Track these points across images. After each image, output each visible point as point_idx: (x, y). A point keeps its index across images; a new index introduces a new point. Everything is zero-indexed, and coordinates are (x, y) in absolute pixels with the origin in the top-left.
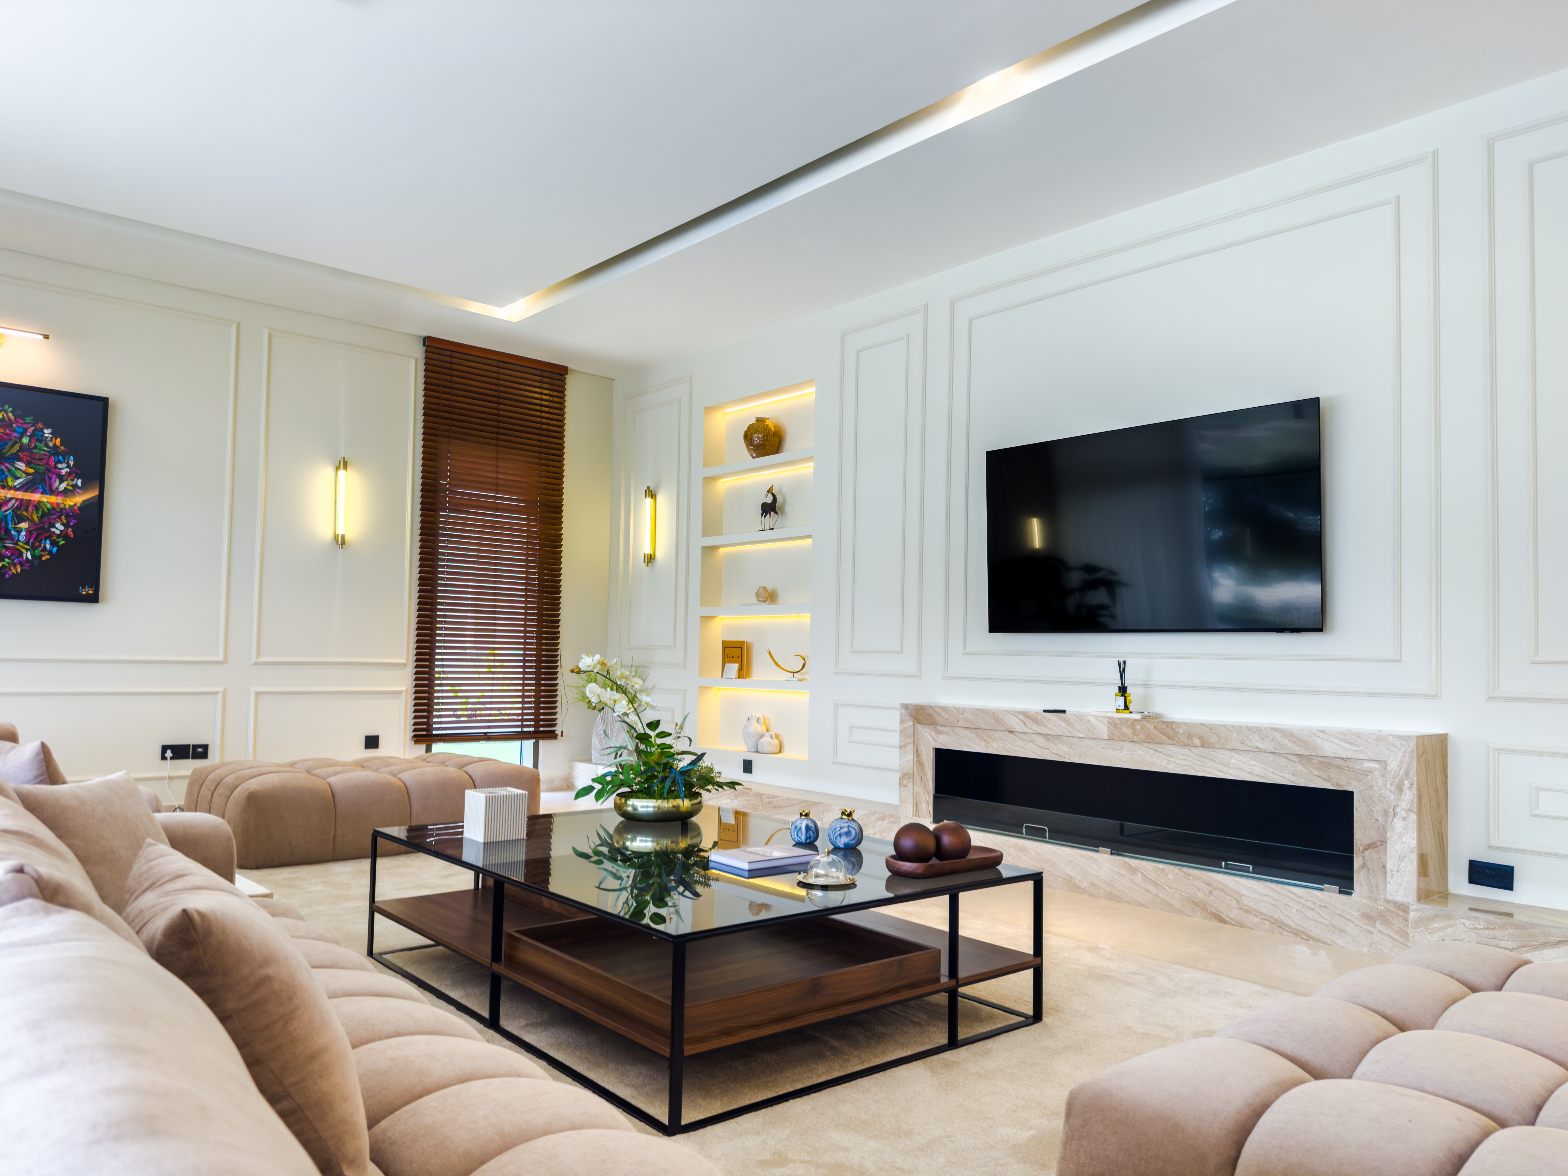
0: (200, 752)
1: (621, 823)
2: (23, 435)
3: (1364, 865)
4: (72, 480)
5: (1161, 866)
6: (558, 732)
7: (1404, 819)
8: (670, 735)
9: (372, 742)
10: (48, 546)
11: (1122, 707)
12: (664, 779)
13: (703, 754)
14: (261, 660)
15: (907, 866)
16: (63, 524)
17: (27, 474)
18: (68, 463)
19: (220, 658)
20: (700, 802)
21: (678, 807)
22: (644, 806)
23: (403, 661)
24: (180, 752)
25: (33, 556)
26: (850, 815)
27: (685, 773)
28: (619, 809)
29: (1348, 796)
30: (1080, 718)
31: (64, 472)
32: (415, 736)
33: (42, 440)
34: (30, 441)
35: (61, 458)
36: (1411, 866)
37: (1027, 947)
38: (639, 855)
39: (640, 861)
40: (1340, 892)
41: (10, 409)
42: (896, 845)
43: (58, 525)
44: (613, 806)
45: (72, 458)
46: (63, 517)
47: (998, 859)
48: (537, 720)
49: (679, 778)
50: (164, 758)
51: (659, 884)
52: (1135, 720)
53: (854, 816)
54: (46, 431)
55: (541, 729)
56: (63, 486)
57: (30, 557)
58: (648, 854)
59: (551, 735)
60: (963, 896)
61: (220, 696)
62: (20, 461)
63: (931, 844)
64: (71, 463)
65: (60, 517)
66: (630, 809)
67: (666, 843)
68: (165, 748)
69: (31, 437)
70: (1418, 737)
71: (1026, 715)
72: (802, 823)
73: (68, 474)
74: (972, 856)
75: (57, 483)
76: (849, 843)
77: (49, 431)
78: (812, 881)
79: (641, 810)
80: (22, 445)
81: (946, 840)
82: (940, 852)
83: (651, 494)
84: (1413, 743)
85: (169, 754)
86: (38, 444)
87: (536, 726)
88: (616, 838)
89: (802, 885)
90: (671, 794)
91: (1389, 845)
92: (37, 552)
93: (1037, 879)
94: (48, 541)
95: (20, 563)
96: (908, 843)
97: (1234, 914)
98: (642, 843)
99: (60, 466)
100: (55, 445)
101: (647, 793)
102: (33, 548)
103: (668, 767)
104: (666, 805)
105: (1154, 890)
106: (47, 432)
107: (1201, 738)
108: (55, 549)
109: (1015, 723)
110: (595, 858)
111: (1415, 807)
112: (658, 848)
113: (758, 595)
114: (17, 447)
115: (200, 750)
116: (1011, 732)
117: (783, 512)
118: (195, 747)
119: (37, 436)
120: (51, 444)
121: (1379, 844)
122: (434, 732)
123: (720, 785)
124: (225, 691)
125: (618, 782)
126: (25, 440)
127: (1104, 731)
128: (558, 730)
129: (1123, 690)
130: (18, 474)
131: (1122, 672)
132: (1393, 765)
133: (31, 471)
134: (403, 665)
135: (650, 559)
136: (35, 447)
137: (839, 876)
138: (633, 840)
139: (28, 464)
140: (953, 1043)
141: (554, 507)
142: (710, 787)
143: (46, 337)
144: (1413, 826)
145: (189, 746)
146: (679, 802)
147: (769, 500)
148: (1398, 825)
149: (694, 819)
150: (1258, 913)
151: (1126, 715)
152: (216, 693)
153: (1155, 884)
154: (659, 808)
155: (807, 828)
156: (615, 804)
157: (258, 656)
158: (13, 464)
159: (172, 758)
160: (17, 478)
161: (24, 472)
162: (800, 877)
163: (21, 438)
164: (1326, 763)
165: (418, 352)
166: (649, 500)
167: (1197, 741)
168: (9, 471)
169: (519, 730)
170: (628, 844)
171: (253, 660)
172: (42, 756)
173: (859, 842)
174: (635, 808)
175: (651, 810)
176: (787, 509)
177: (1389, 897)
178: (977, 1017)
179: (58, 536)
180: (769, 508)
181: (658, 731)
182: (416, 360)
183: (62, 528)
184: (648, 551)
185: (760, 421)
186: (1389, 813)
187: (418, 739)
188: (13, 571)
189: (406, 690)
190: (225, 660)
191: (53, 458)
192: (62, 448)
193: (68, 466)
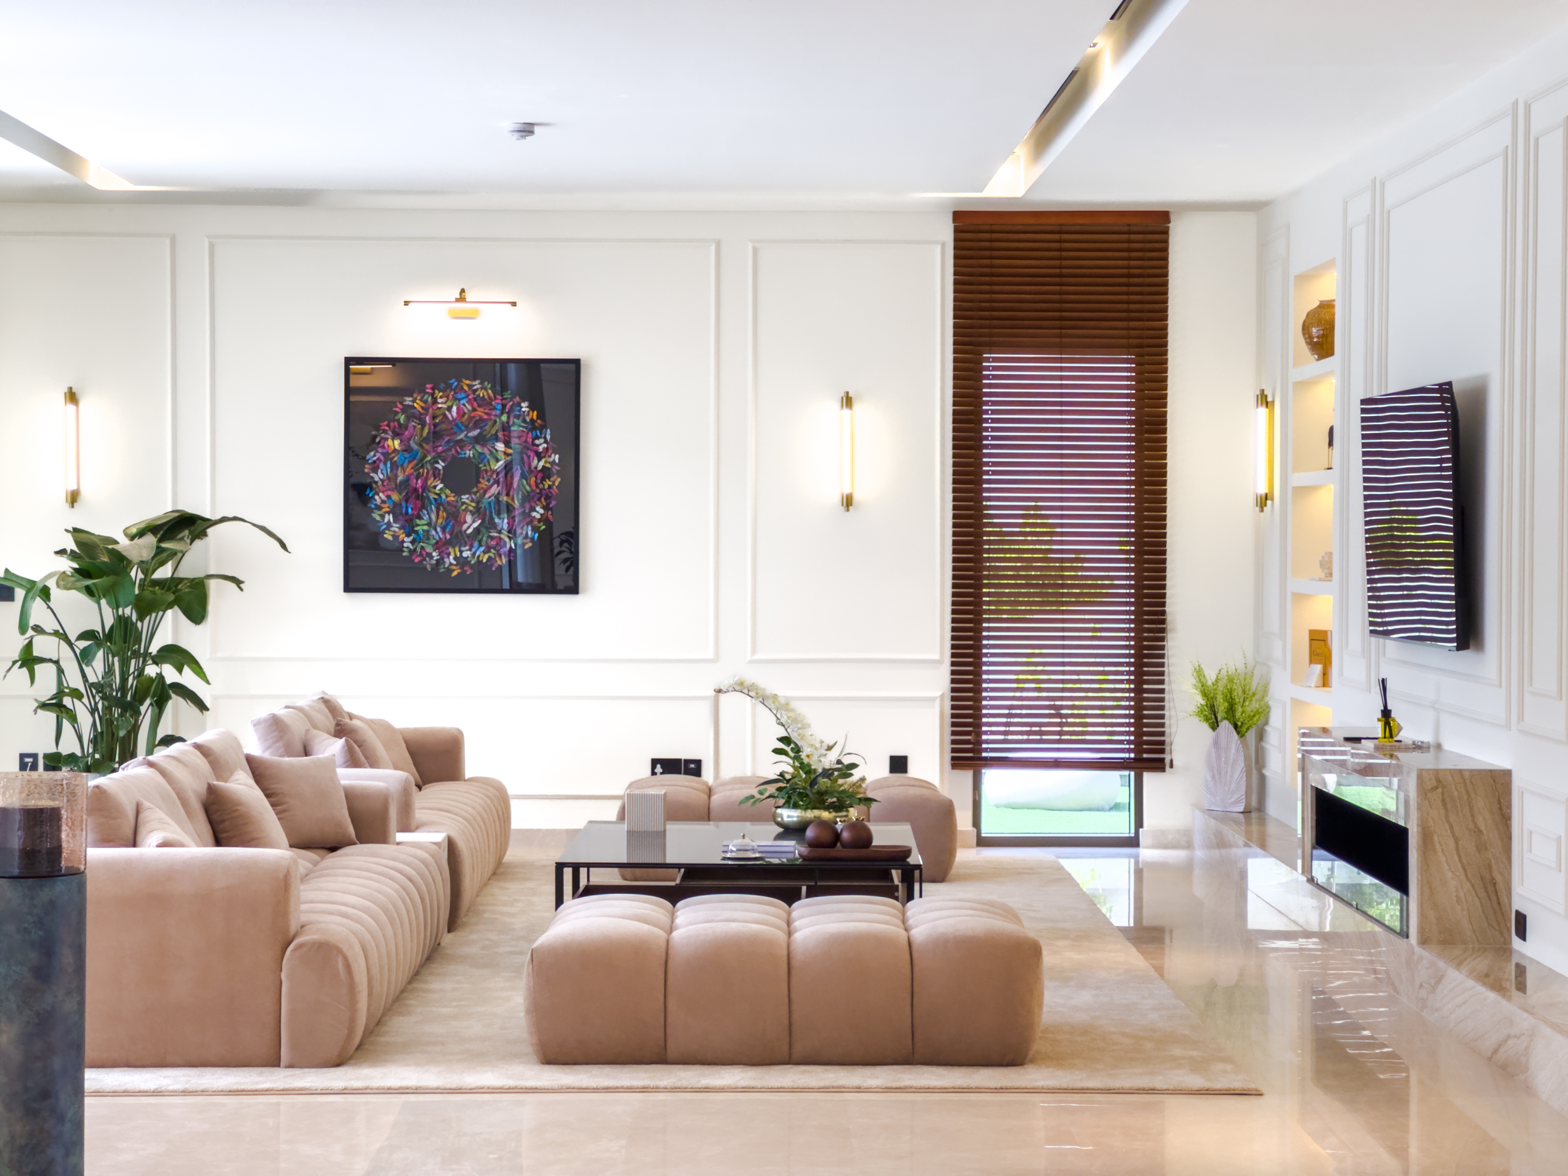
0: (693, 768)
2: (500, 413)
4: (550, 456)
6: (1167, 762)
9: (899, 764)
10: (530, 533)
14: (756, 657)
16: (544, 506)
17: (508, 455)
18: (545, 438)
19: (710, 655)
23: (936, 657)
24: (671, 767)
31: (541, 449)
32: (955, 758)
33: (519, 415)
34: (508, 418)
35: (538, 433)
41: (489, 386)
43: (538, 509)
45: (548, 432)
46: (543, 499)
50: (654, 773)
54: (523, 405)
55: (1145, 756)
56: (540, 465)
57: (513, 546)
59: (1159, 766)
61: (711, 701)
64: (548, 437)
65: (539, 500)
68: (655, 762)
69: (509, 413)
73: (547, 449)
75: (536, 461)
77: (526, 404)
80: (501, 425)
85: (659, 769)
86: (516, 421)
87: (1138, 750)
92: (518, 541)
94: (530, 528)
99: (537, 442)
100: (532, 419)
102: (514, 537)
106: (524, 405)
108: (537, 535)
114: (497, 427)
115: (692, 766)
118: (688, 762)
119: (515, 412)
120: (528, 419)
122: (984, 754)
124: (717, 695)
126: (504, 418)
128: (1167, 757)
133: (510, 452)
134: (939, 662)
136: (514, 424)
139: (506, 445)
145: (680, 760)
157: (754, 651)
158: (493, 446)
159: (661, 773)
160: (497, 461)
161: (506, 453)
163: (500, 416)
165: (946, 233)
171: (749, 658)
179: (539, 521)
182: (943, 245)
183: (542, 511)
185: (1317, 307)
187: (958, 763)
188: (499, 562)
189: (942, 696)
190: (716, 660)
191: (530, 435)
192: (539, 421)
193: (546, 442)
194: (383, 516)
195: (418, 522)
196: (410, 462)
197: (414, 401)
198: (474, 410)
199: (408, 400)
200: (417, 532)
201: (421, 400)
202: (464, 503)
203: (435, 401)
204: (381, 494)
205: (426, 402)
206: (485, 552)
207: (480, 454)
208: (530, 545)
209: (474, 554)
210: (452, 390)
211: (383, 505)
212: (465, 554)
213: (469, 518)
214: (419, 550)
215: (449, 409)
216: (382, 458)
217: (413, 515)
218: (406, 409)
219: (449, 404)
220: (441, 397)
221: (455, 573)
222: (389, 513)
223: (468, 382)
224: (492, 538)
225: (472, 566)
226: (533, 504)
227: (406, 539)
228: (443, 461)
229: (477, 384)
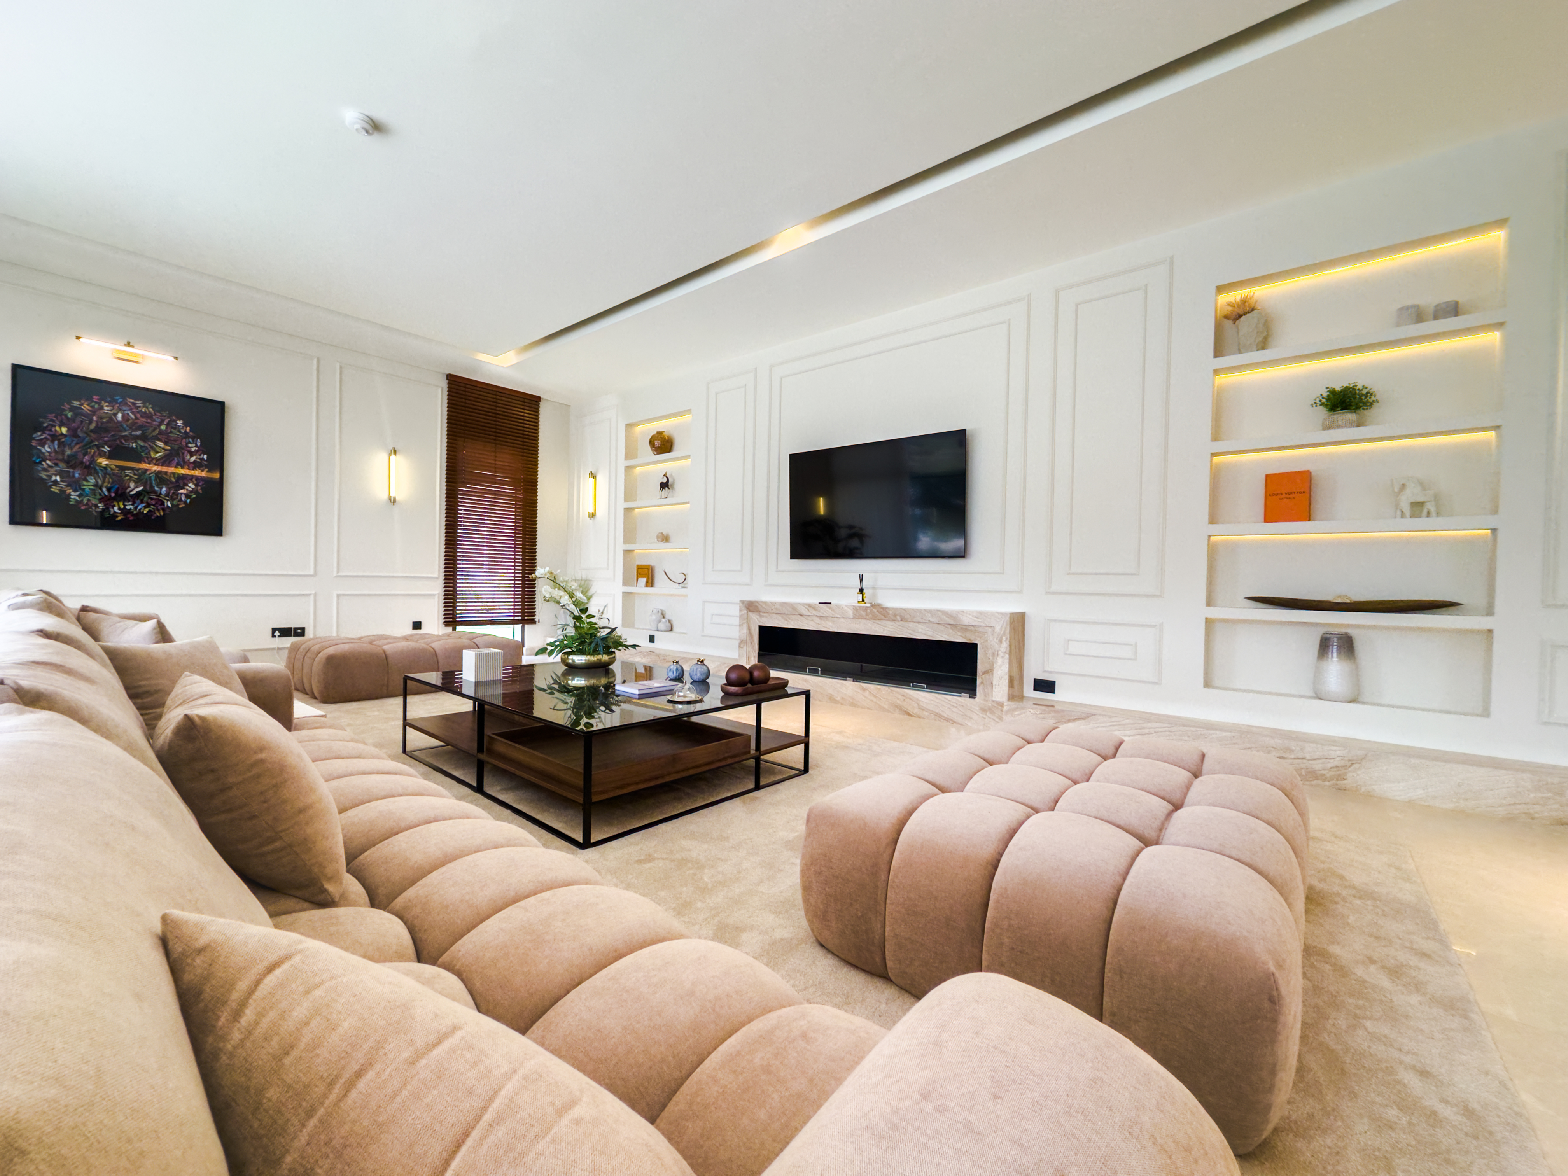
0: (300, 632)
1: (566, 670)
2: (161, 423)
3: (982, 683)
4: (200, 455)
5: (879, 687)
6: (537, 620)
7: (1003, 657)
8: (594, 616)
9: (417, 625)
10: (183, 499)
11: (861, 600)
12: (590, 644)
13: (616, 628)
14: (339, 574)
15: (733, 689)
16: (194, 484)
17: (166, 450)
18: (196, 444)
19: (312, 572)
20: (614, 657)
21: (600, 660)
22: (579, 659)
23: (436, 575)
24: (285, 632)
25: (172, 504)
26: (702, 662)
27: (604, 639)
28: (564, 661)
29: (974, 646)
30: (838, 606)
31: (193, 449)
32: (445, 622)
33: (176, 427)
34: (167, 428)
35: (191, 440)
36: (1005, 682)
37: (802, 733)
38: (577, 688)
39: (578, 693)
40: (970, 697)
41: (151, 406)
42: (727, 678)
44: (560, 660)
45: (199, 440)
47: (785, 683)
48: (523, 613)
49: (600, 642)
50: (274, 636)
51: (589, 706)
52: (867, 607)
53: (705, 662)
54: (178, 422)
55: (526, 618)
56: (193, 459)
57: (170, 505)
58: (582, 688)
59: (533, 622)
60: (763, 705)
61: (312, 597)
62: (160, 440)
63: (747, 676)
64: (199, 444)
66: (570, 661)
67: (593, 681)
68: (274, 630)
69: (167, 425)
70: (1010, 614)
71: (810, 606)
72: (674, 667)
73: (196, 451)
74: (771, 682)
75: (189, 457)
76: (702, 678)
77: (181, 422)
78: (676, 699)
79: (577, 662)
80: (161, 431)
81: (756, 674)
82: (752, 680)
83: (593, 475)
84: (1008, 618)
85: (277, 633)
86: (173, 430)
87: (523, 616)
88: (562, 678)
89: (670, 701)
90: (595, 652)
91: (994, 672)
92: (175, 502)
93: (807, 694)
95: (163, 510)
96: (733, 676)
97: (916, 711)
98: (578, 682)
99: (190, 445)
100: (186, 431)
101: (581, 652)
102: (172, 499)
103: (593, 636)
104: (593, 658)
105: (875, 700)
106: (180, 423)
107: (901, 616)
108: (189, 501)
109: (804, 611)
110: (549, 691)
111: (1008, 651)
112: (588, 685)
113: (658, 537)
114: (157, 432)
115: (299, 631)
116: (801, 615)
117: (673, 488)
118: (296, 629)
119: (171, 425)
120: (183, 431)
121: (989, 671)
122: (458, 619)
123: (627, 647)
124: (315, 595)
125: (563, 645)
126: (163, 427)
127: (851, 613)
128: (536, 618)
129: (861, 591)
130: (158, 450)
131: (861, 581)
132: (998, 629)
133: (169, 448)
134: (437, 578)
135: (593, 515)
136: (171, 432)
137: (692, 696)
138: (573, 680)
139: (166, 443)
140: (758, 787)
141: (532, 482)
142: (620, 648)
143: (176, 358)
144: (1007, 661)
145: (291, 628)
146: (600, 657)
147: (665, 480)
148: (999, 661)
149: (610, 667)
150: (928, 710)
151: (863, 605)
152: (309, 595)
153: (875, 696)
154: (588, 660)
155: (677, 670)
156: (562, 659)
157: (338, 572)
158: (154, 443)
159: (279, 636)
160: (158, 452)
161: (163, 449)
162: (669, 697)
163: (159, 425)
164: (965, 628)
165: (444, 384)
166: (592, 480)
167: (899, 618)
168: (152, 447)
169: (512, 618)
170: (570, 682)
171: (335, 574)
172: (158, 629)
173: (708, 677)
174: (573, 661)
175: (584, 661)
176: (676, 486)
177: (994, 699)
178: (772, 772)
179: (191, 492)
180: (664, 486)
181: (587, 614)
182: (442, 389)
183: (193, 486)
184: (592, 511)
185: (660, 433)
186: (995, 654)
187: (447, 623)
188: (158, 514)
189: (439, 594)
190: (315, 574)
191: (184, 440)
192: (191, 433)
193: (197, 446)
194: (50, 477)
195: (85, 483)
196: (77, 444)
197: (82, 405)
198: (136, 418)
199: (76, 403)
200: (84, 490)
201: (88, 405)
202: (127, 475)
203: (102, 408)
204: (48, 462)
205: (93, 407)
206: (145, 507)
207: (141, 447)
208: (183, 505)
209: (136, 508)
210: (117, 403)
211: (49, 469)
212: (128, 507)
213: (132, 485)
214: (85, 501)
215: (115, 415)
216: (49, 437)
217: (79, 478)
218: (73, 409)
219: (115, 411)
220: (107, 406)
221: (119, 518)
222: (56, 475)
223: (132, 401)
224: (152, 499)
225: (134, 515)
226: (186, 481)
227: (72, 493)
228: (108, 447)
229: (139, 403)
